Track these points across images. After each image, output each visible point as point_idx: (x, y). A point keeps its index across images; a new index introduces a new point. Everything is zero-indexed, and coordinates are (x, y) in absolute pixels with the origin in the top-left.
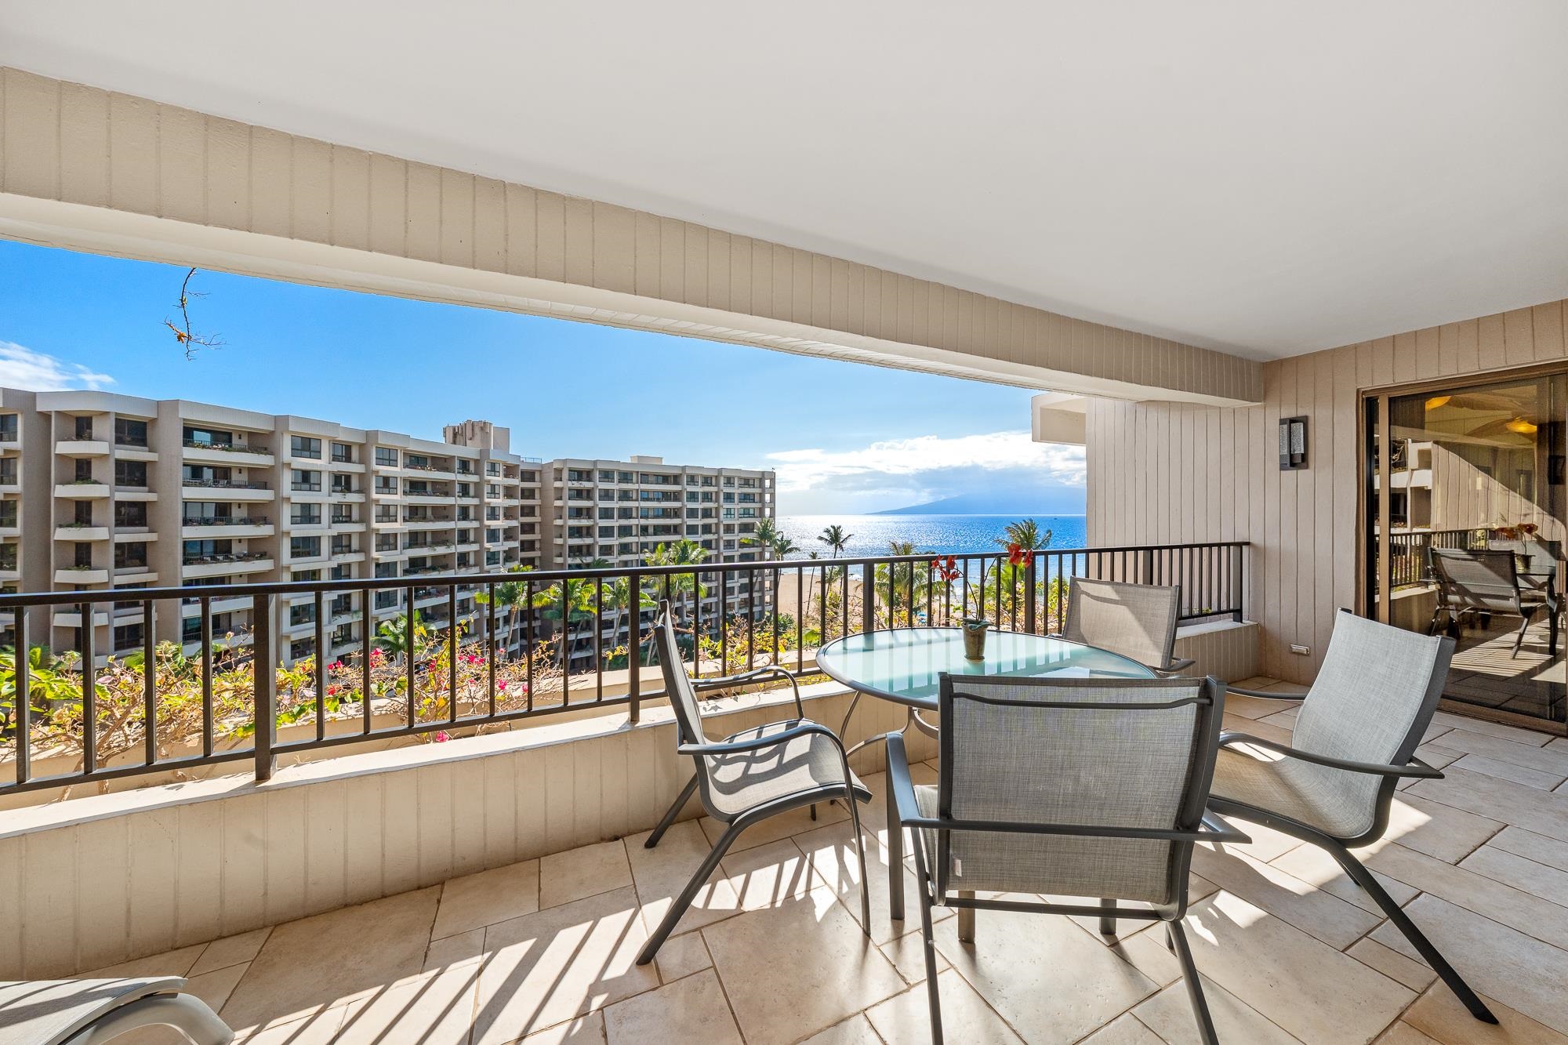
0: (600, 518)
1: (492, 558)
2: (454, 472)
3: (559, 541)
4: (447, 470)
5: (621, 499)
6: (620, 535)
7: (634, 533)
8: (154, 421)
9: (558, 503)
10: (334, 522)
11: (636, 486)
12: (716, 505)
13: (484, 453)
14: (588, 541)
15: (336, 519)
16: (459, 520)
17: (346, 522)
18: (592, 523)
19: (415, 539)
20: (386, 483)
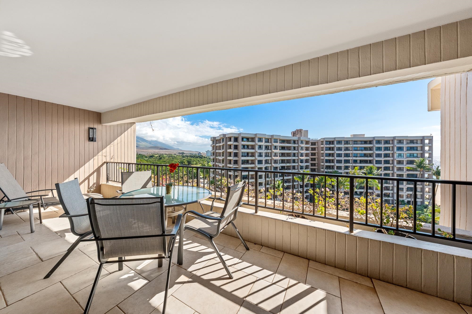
0: (337, 157)
1: (302, 168)
2: (291, 144)
3: (322, 164)
4: (290, 143)
5: (345, 150)
6: (344, 163)
7: (351, 162)
8: (238, 137)
9: (322, 152)
10: (265, 157)
11: (352, 146)
12: (392, 152)
13: (299, 138)
14: (332, 164)
15: (266, 156)
16: (293, 157)
17: (268, 157)
18: (334, 159)
19: (283, 161)
20: (276, 147)
